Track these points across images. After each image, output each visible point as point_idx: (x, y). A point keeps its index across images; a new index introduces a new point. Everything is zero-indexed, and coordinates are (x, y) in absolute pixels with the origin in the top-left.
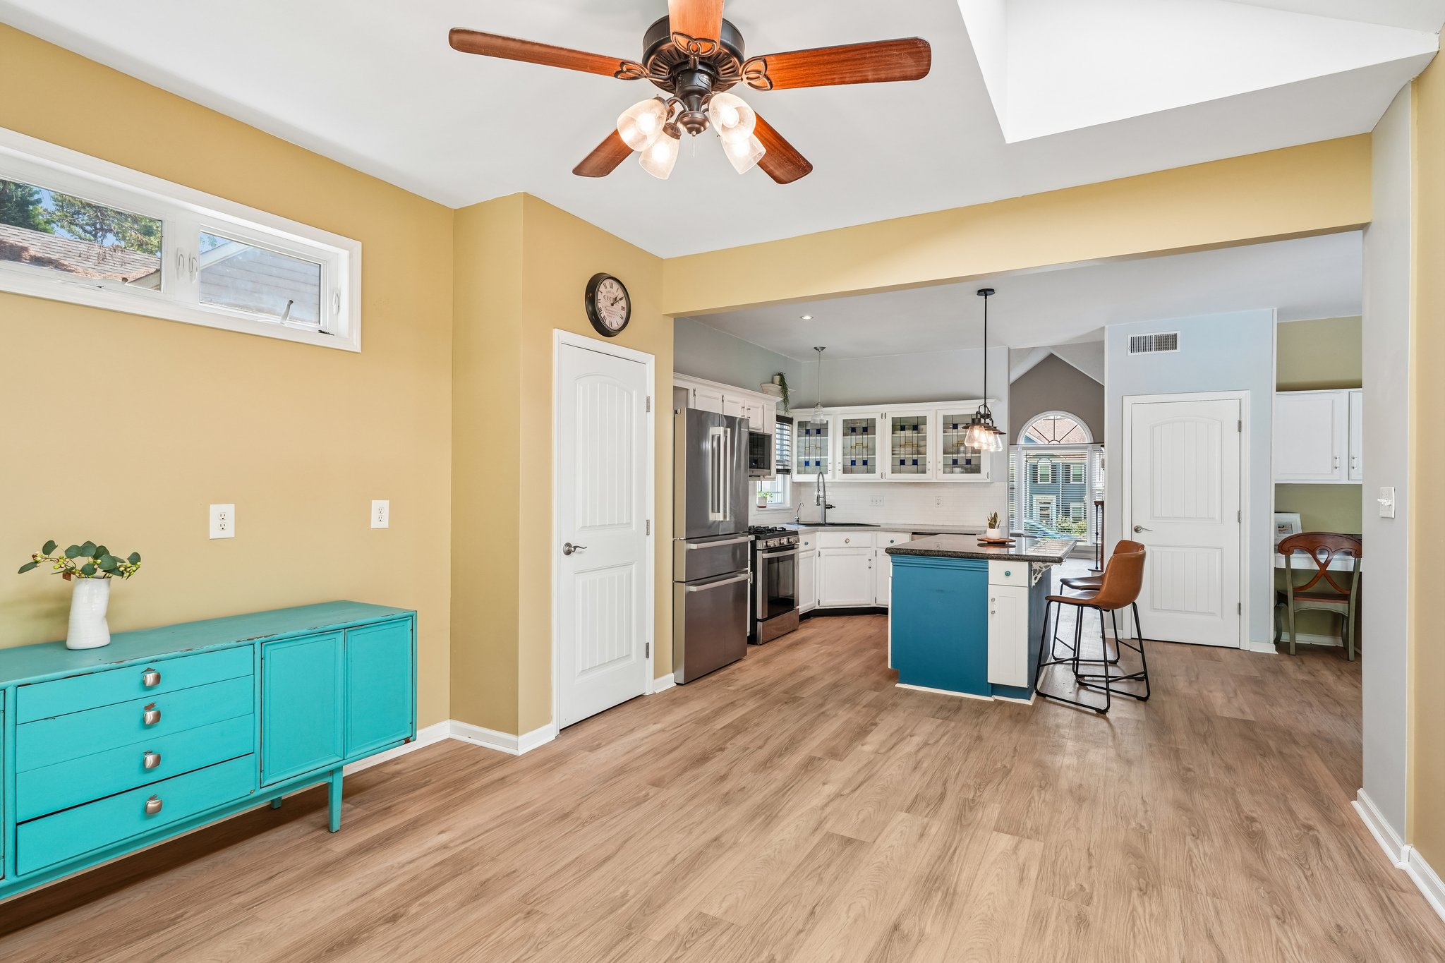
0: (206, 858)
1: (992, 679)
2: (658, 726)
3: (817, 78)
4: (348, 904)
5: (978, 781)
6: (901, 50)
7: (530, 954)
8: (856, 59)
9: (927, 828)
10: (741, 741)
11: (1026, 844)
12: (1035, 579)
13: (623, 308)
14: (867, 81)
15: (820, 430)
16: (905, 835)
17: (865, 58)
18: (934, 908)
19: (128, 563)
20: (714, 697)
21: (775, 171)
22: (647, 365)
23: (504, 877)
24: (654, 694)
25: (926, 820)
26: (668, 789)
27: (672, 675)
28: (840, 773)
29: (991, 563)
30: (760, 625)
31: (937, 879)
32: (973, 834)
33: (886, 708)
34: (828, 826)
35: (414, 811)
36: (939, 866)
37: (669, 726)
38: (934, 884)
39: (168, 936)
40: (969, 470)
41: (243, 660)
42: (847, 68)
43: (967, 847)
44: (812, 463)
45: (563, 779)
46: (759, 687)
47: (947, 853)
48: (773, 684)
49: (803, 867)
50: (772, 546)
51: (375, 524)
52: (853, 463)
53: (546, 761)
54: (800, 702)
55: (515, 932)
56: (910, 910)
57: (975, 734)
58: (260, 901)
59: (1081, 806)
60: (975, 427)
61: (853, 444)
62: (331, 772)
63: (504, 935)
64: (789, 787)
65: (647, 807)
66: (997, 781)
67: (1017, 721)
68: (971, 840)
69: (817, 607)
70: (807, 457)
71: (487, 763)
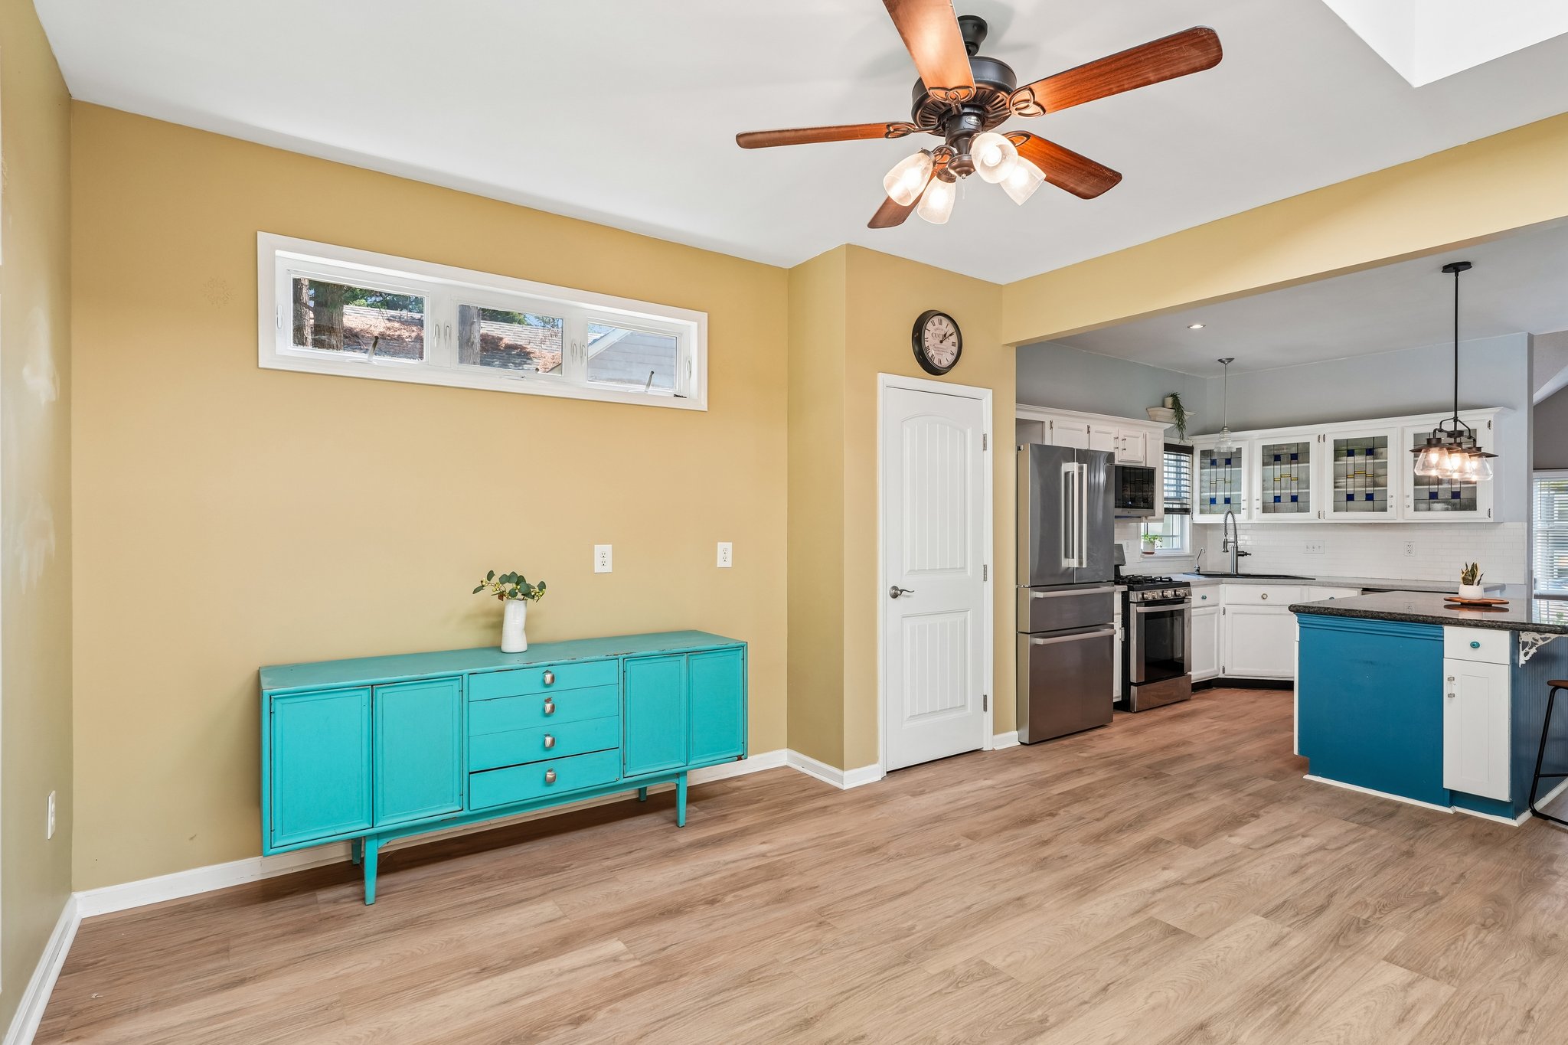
0: (590, 828)
1: (1448, 784)
2: (989, 783)
3: (1092, 93)
4: (681, 883)
5: (1384, 901)
6: (1180, 44)
7: (814, 955)
8: (1130, 65)
9: (1285, 939)
10: (1077, 809)
11: (1426, 986)
12: (1526, 654)
13: (953, 344)
14: (1150, 83)
15: (1231, 460)
16: (1251, 939)
17: (1140, 62)
18: (1261, 1021)
19: (537, 590)
20: (1060, 761)
21: (1076, 187)
22: (984, 401)
23: (807, 889)
24: (993, 750)
25: (1287, 930)
26: (982, 843)
27: (1016, 733)
28: (1189, 861)
29: (1448, 630)
30: (1134, 689)
31: (1277, 992)
32: (1350, 957)
33: (1280, 801)
34: (1154, 912)
35: (744, 821)
36: (1286, 981)
37: (1000, 784)
38: (1269, 997)
39: (559, 878)
40: (1458, 506)
41: (609, 672)
42: (1123, 75)
43: (1335, 970)
44: (1220, 500)
45: (880, 816)
46: (1117, 758)
47: (1305, 969)
48: (1136, 756)
49: (1109, 944)
50: (1150, 598)
51: (720, 564)
52: (1277, 499)
53: (868, 798)
54: (1163, 779)
55: (806, 935)
56: (1228, 1014)
57: (1405, 848)
58: (619, 867)
59: (1542, 960)
60: (1433, 449)
61: (1277, 475)
62: (678, 775)
63: (797, 935)
64: (1119, 865)
65: (956, 855)
66: (1415, 905)
67: (1482, 843)
68: (1343, 963)
69: (1221, 676)
70: (1213, 494)
71: (814, 792)
